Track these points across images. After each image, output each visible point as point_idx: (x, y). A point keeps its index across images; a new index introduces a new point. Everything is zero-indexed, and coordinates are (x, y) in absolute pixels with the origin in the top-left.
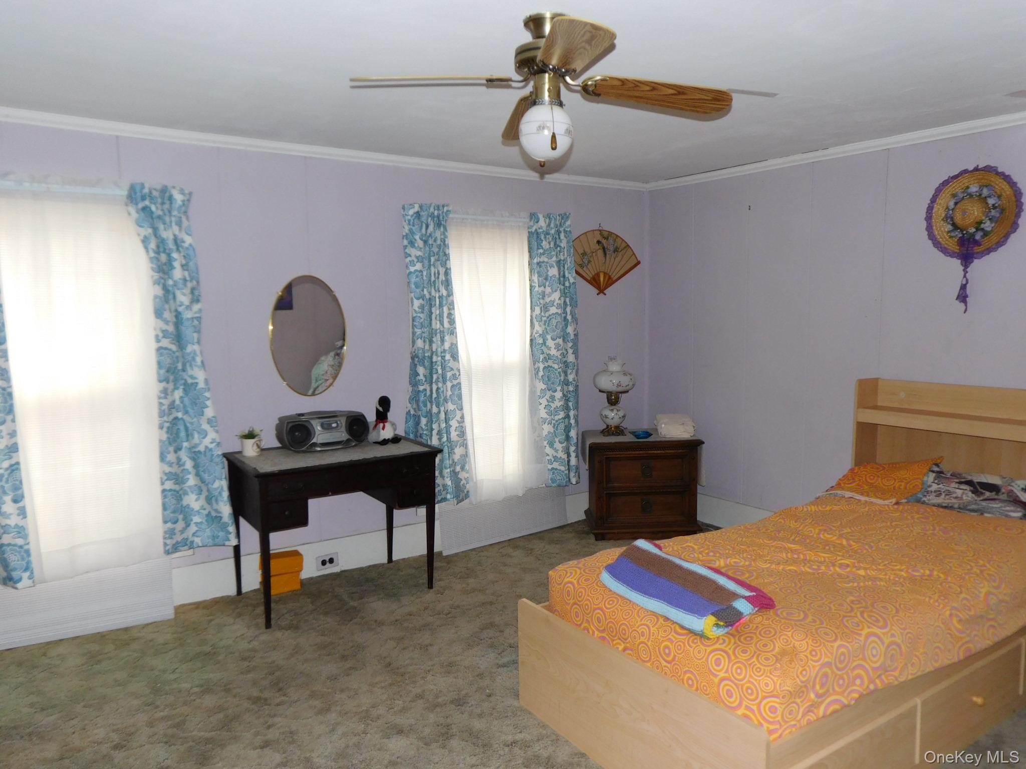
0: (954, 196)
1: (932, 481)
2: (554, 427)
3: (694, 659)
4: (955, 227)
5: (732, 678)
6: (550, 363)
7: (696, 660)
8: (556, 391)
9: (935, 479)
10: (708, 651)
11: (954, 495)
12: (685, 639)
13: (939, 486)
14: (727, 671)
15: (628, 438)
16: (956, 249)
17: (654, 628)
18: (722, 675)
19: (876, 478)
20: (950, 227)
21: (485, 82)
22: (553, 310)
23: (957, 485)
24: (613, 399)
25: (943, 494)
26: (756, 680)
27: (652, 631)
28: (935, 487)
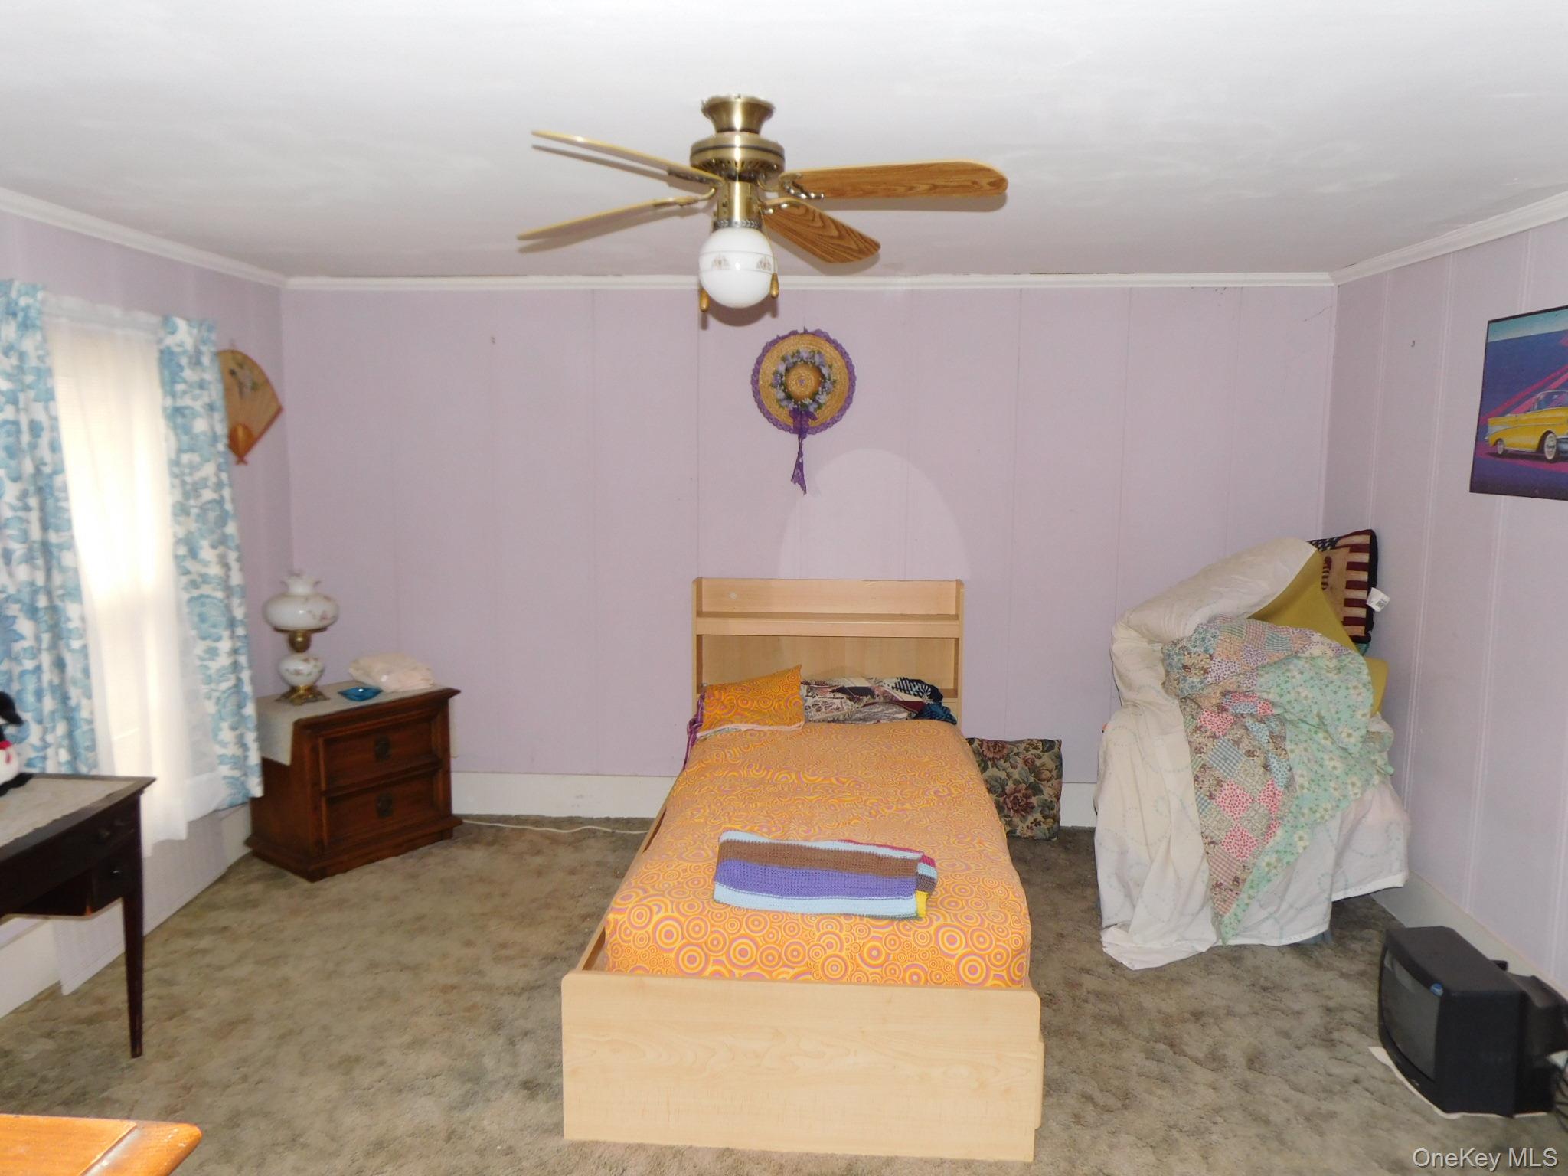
0: (784, 359)
1: (805, 694)
2: (217, 703)
3: (918, 948)
4: (789, 397)
5: (976, 951)
6: (206, 590)
7: (921, 949)
8: (219, 639)
9: (808, 692)
10: (932, 932)
11: (835, 707)
12: (894, 930)
13: (815, 699)
14: (967, 946)
15: (334, 705)
16: (790, 421)
17: (844, 932)
18: (960, 952)
19: (750, 702)
20: (782, 395)
21: (665, 173)
22: (208, 495)
23: (832, 695)
24: (299, 642)
25: (823, 707)
26: (1004, 942)
27: (844, 938)
28: (810, 701)
